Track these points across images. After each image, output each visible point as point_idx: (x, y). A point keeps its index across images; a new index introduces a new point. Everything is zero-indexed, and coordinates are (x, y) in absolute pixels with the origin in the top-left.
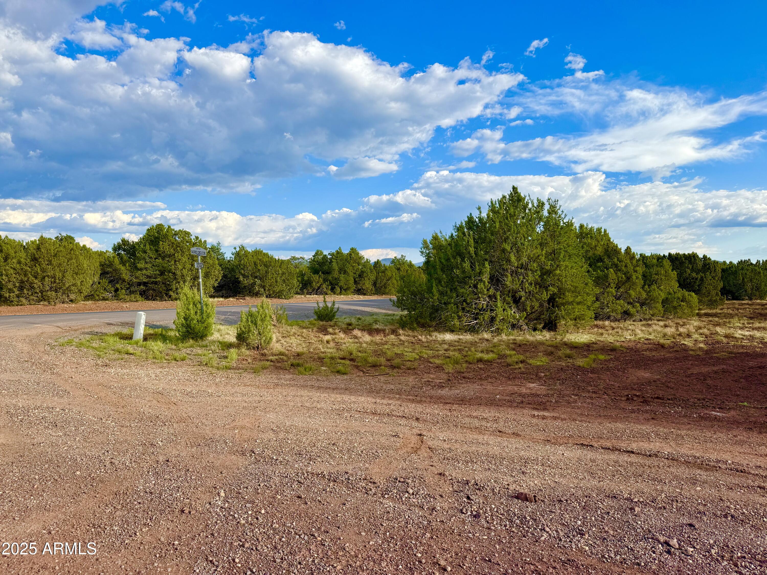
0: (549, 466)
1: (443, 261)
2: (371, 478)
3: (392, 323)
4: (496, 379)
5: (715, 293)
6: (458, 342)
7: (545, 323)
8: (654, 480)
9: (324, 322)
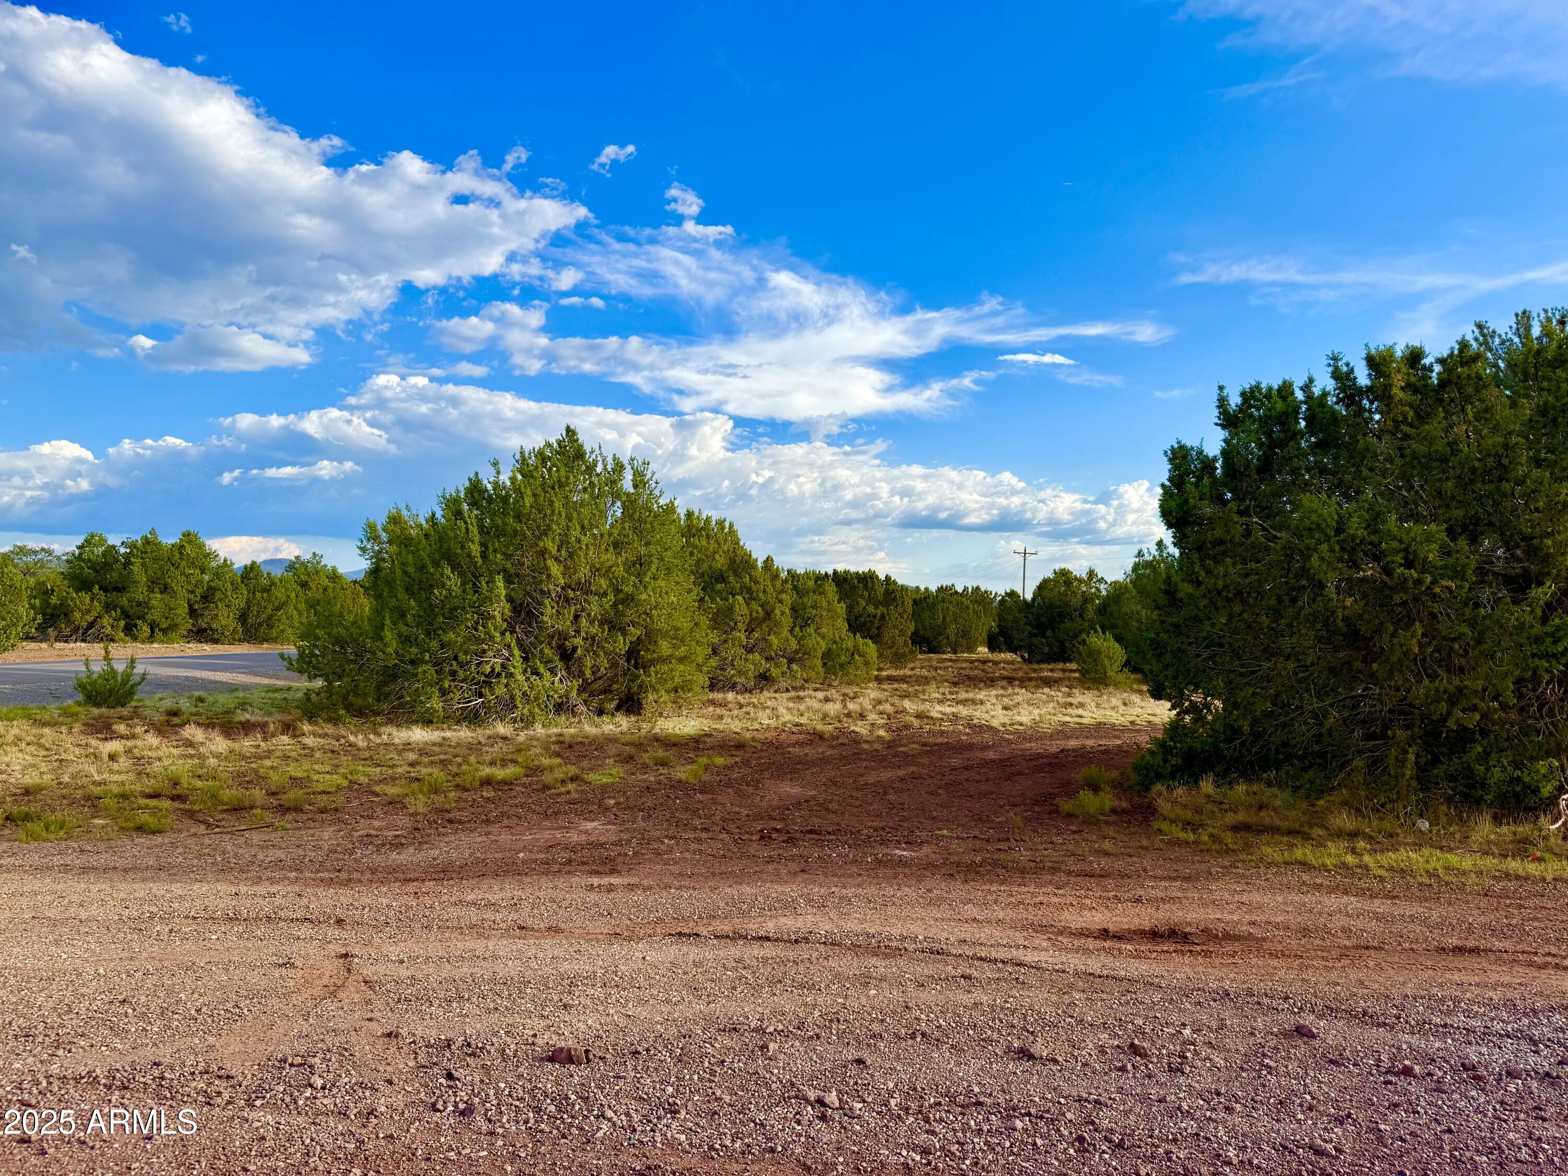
0: (617, 986)
1: (411, 570)
2: (220, 1068)
3: (284, 706)
4: (520, 818)
5: (903, 643)
6: (440, 745)
7: (621, 699)
8: (802, 986)
9: (104, 710)
